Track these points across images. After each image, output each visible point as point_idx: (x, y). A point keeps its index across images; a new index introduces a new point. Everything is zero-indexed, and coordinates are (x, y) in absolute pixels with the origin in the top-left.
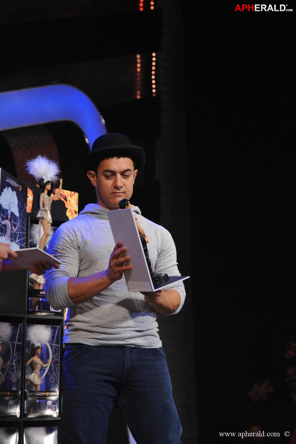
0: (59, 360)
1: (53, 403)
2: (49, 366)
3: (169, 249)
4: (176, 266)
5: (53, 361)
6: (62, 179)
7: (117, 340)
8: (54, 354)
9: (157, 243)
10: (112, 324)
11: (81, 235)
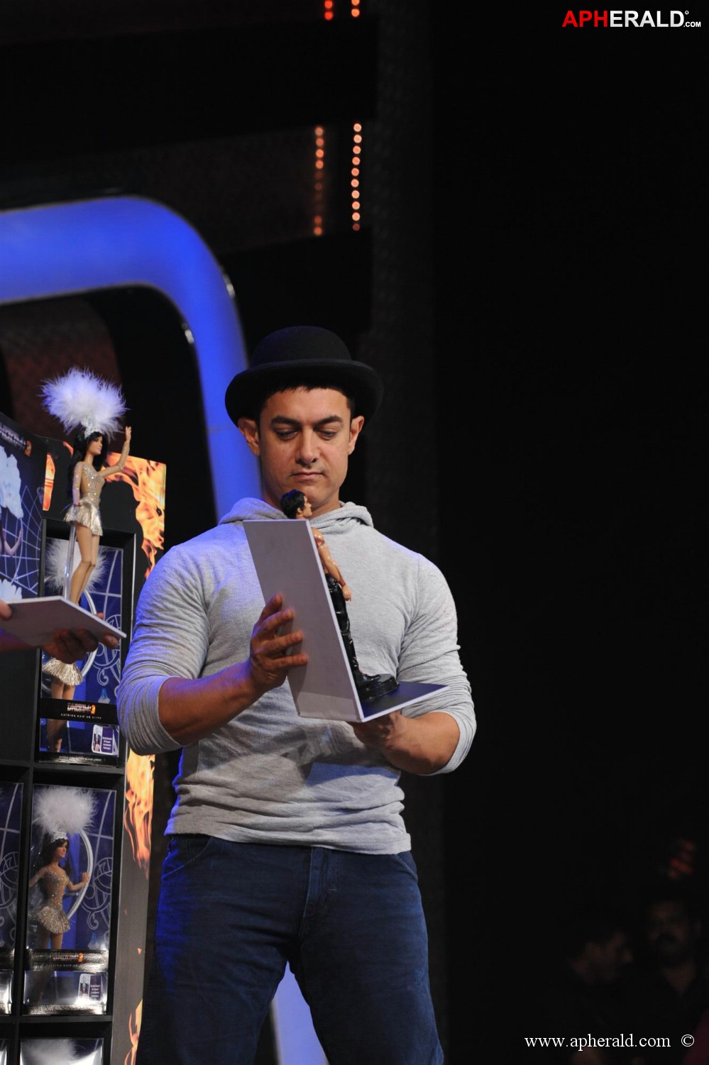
0: (110, 873)
1: (95, 980)
2: (85, 890)
3: (436, 612)
4: (456, 655)
5: (96, 876)
6: (130, 428)
7: (293, 831)
8: (99, 858)
9: (405, 597)
10: (279, 791)
11: (212, 576)
